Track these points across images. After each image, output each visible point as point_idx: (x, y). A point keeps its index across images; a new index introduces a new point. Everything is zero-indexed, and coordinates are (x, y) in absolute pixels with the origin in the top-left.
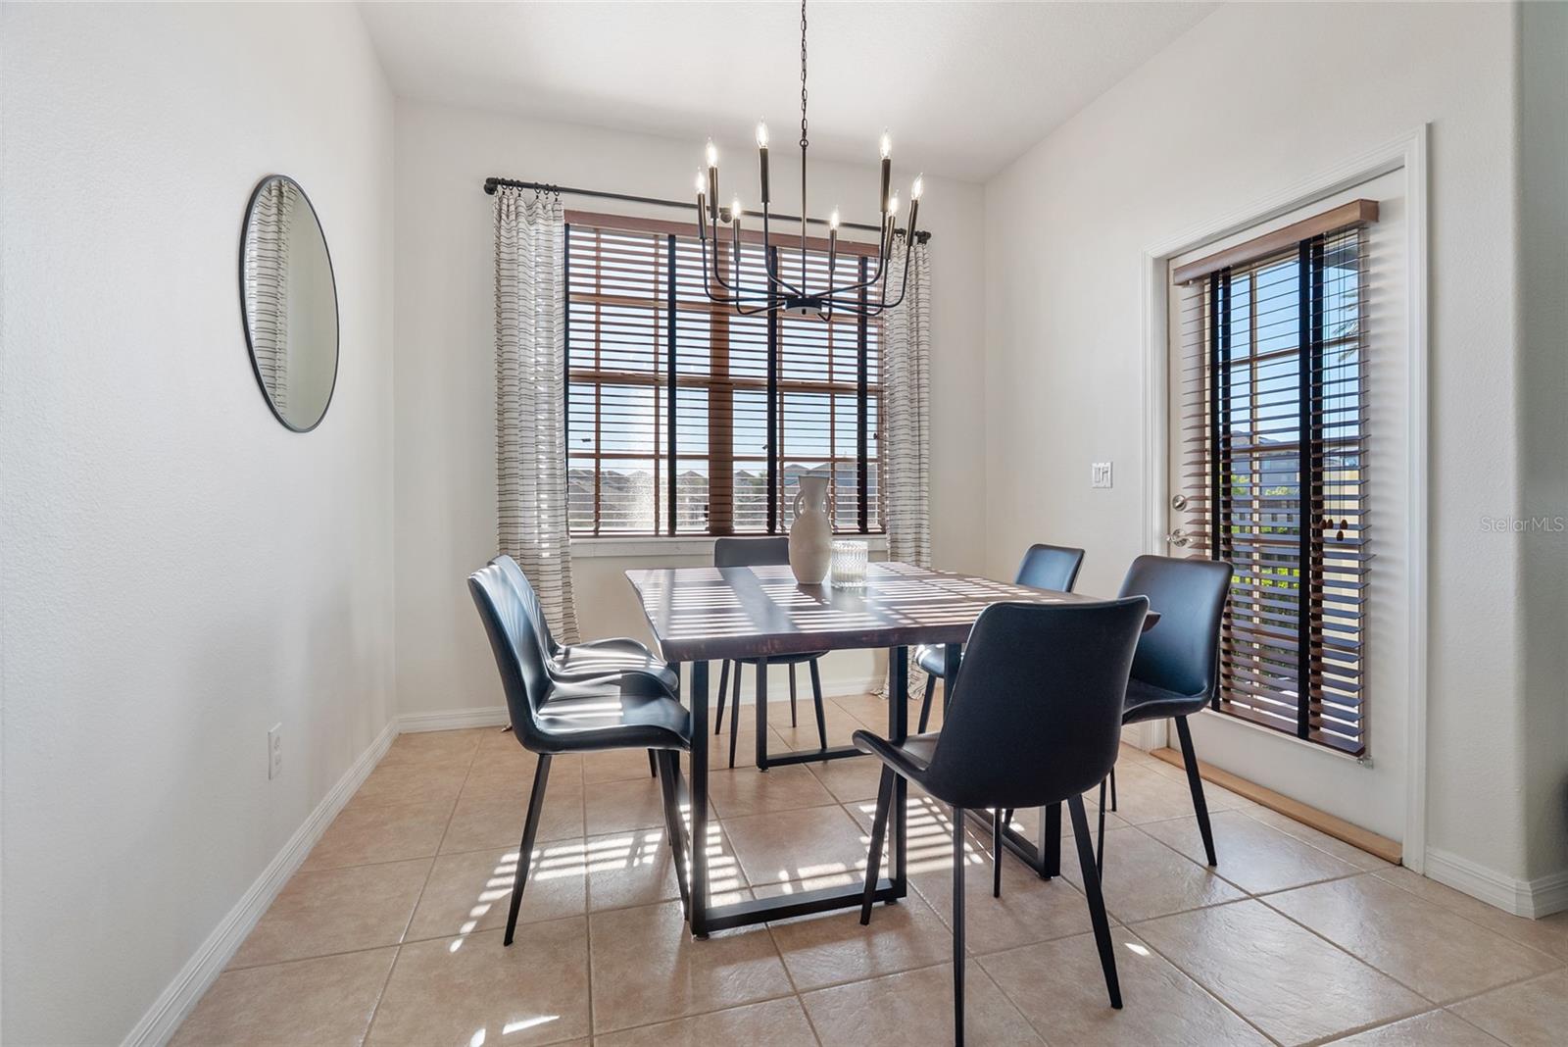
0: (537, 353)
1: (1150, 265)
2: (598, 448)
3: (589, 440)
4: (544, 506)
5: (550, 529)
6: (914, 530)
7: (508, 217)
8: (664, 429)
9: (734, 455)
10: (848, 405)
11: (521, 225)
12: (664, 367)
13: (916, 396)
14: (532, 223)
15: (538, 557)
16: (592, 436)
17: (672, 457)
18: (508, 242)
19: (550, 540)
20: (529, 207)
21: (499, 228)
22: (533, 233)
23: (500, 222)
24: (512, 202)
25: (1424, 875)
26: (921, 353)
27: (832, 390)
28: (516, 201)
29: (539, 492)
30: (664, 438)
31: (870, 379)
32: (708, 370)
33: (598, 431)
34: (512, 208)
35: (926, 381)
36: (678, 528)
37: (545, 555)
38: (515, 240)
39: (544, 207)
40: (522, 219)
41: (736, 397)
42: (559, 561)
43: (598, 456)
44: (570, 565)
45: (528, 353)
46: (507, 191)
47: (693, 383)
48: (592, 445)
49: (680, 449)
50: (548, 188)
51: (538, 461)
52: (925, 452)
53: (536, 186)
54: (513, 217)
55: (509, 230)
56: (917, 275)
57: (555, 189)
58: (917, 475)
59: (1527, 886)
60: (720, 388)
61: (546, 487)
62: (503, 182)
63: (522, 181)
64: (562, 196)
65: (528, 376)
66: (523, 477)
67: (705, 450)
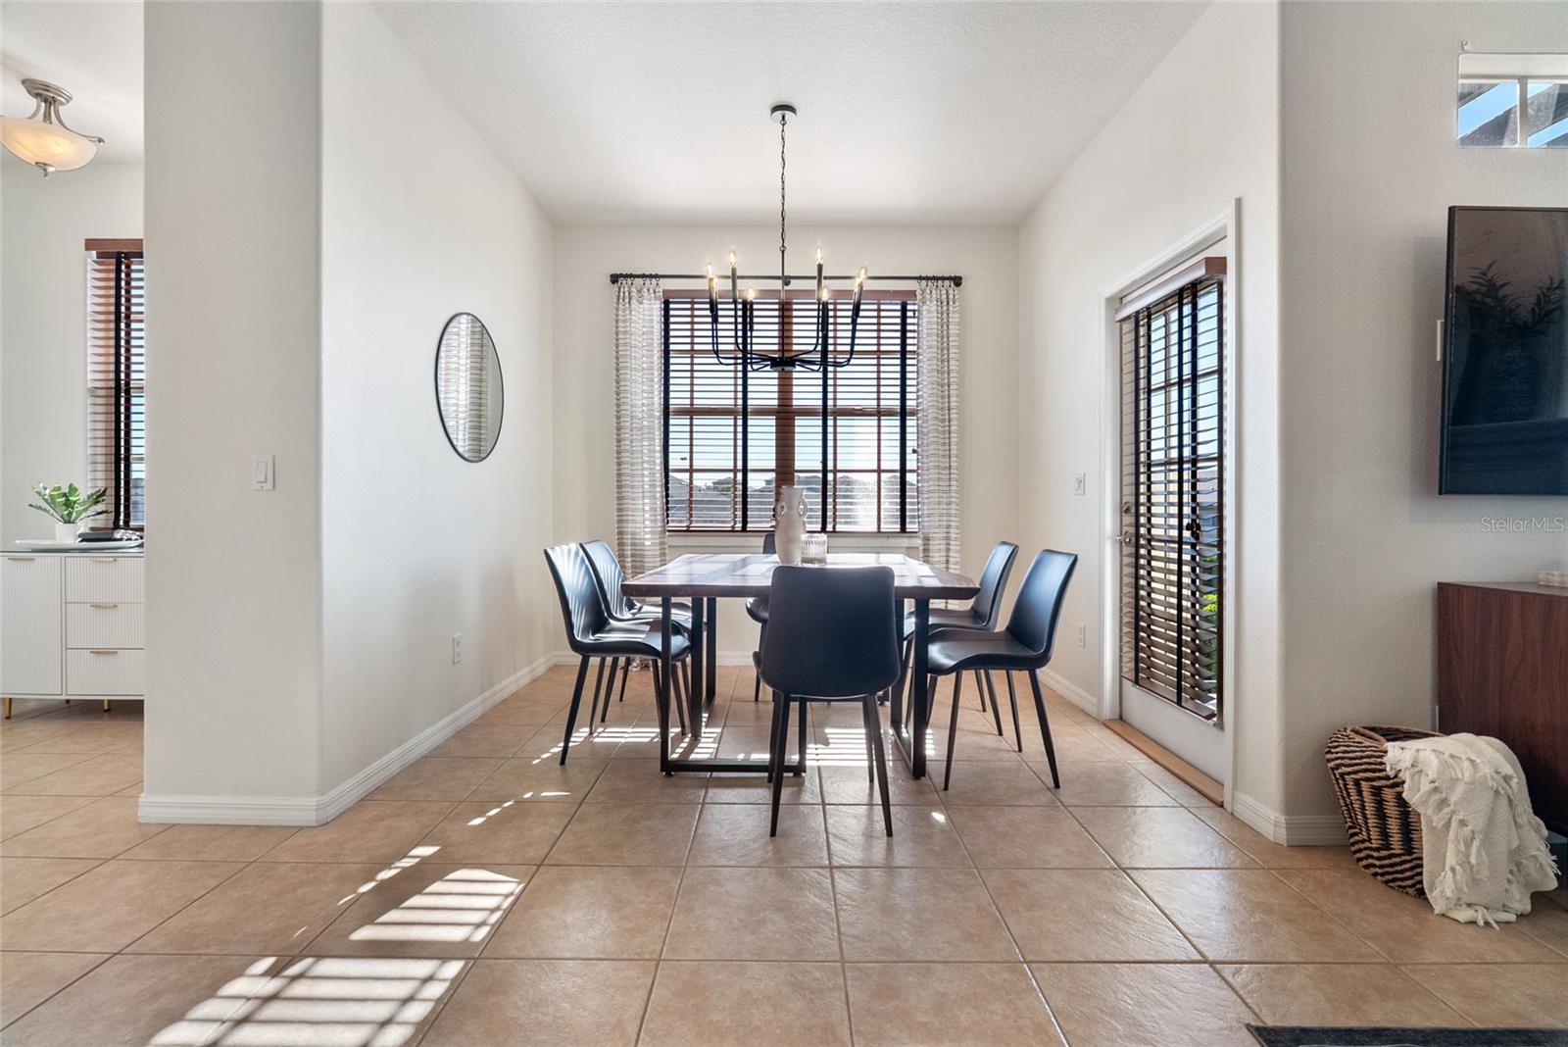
0: (644, 398)
1: (1103, 304)
2: (691, 465)
3: (685, 459)
4: (647, 508)
5: (651, 525)
6: (945, 530)
7: (624, 300)
8: (740, 450)
9: (796, 468)
10: (891, 425)
11: (633, 306)
12: (740, 402)
13: (947, 417)
14: (641, 303)
15: (643, 545)
16: (688, 456)
17: (745, 471)
18: (623, 318)
19: (651, 533)
20: (639, 291)
21: (617, 309)
22: (641, 310)
23: (618, 304)
24: (626, 289)
25: (1232, 814)
26: (951, 380)
27: (879, 413)
28: (630, 288)
29: (643, 498)
30: (740, 456)
31: (908, 403)
32: (776, 402)
33: (691, 452)
34: (627, 294)
35: (955, 404)
36: (749, 525)
37: (648, 543)
38: (628, 317)
39: (648, 290)
40: (634, 301)
41: (797, 422)
42: (658, 548)
43: (691, 471)
44: (667, 551)
45: (638, 397)
46: (624, 282)
47: (762, 412)
48: (687, 462)
49: (751, 465)
50: (651, 276)
51: (643, 475)
52: (953, 464)
53: (643, 276)
54: (627, 300)
55: (624, 310)
56: (948, 314)
57: (656, 276)
58: (948, 484)
59: (1282, 819)
60: (785, 415)
61: (648, 494)
62: (621, 276)
63: (634, 273)
64: (662, 281)
65: (637, 414)
66: (632, 487)
67: (772, 465)
